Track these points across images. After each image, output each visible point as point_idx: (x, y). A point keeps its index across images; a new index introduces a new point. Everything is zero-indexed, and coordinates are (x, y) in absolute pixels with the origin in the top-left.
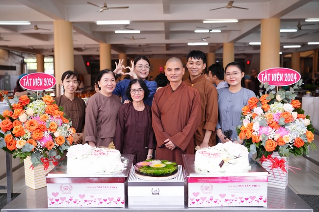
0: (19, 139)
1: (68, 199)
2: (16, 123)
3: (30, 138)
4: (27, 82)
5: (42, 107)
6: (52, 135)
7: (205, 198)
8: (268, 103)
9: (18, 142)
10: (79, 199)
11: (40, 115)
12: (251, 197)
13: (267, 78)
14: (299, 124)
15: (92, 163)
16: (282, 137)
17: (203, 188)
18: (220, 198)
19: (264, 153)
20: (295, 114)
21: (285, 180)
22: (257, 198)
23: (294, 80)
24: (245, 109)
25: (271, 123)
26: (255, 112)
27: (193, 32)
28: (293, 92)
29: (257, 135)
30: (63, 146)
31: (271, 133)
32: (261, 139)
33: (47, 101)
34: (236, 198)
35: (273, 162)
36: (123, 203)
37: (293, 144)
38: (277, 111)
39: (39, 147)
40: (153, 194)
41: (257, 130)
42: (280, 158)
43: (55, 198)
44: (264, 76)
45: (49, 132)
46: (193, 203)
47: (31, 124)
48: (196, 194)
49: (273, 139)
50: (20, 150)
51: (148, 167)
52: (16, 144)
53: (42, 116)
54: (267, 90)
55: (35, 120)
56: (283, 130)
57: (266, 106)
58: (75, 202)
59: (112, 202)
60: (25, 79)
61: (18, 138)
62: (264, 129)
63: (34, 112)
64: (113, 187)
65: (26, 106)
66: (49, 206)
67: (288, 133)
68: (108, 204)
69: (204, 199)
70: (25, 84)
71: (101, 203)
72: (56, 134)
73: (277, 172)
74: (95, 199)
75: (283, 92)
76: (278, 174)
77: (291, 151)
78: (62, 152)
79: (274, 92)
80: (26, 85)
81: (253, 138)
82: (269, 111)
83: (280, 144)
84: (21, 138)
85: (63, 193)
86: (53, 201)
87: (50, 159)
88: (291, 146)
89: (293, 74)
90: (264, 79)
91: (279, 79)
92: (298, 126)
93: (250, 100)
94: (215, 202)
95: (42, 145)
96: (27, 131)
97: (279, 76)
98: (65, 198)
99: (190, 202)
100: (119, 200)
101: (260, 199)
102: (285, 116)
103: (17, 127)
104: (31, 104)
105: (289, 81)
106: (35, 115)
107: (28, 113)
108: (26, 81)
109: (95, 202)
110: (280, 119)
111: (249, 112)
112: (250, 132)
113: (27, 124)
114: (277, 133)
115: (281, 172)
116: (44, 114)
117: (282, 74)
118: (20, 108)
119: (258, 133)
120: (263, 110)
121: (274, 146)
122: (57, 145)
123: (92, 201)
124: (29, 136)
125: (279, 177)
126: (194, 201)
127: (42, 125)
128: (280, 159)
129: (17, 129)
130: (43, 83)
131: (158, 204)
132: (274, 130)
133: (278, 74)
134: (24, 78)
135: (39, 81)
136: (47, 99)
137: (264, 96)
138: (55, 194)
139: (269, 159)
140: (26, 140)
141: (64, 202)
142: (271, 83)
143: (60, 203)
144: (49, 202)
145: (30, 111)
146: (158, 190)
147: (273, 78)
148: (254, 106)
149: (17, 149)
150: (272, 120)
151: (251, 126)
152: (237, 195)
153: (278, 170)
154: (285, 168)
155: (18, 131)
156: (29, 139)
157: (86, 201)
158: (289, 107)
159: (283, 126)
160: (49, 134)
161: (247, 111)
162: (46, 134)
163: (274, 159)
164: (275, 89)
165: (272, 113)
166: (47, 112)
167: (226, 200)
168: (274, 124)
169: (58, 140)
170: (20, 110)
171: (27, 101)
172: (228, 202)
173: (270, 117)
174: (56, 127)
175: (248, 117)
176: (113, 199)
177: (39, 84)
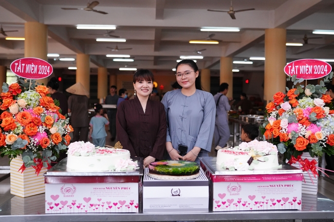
0: (9, 133)
1: (70, 203)
2: (5, 115)
3: (22, 133)
4: (19, 68)
5: (37, 98)
6: (47, 132)
7: (232, 200)
8: (296, 98)
9: (7, 137)
10: (84, 203)
11: (33, 107)
12: (283, 199)
13: (294, 71)
14: (331, 120)
15: (99, 160)
16: (313, 134)
17: (230, 188)
18: (249, 201)
19: (293, 154)
20: (327, 110)
21: (316, 185)
22: (291, 200)
23: (325, 72)
24: (270, 106)
25: (301, 118)
26: (282, 108)
27: (187, 43)
28: (324, 85)
29: (285, 132)
30: (60, 145)
31: (302, 130)
32: (290, 137)
33: (41, 92)
34: (267, 200)
35: (302, 164)
36: (136, 207)
37: (326, 141)
38: (307, 106)
39: (32, 145)
40: (173, 195)
41: (286, 127)
42: (310, 159)
43: (54, 202)
44: (291, 68)
45: (44, 128)
46: (219, 206)
47: (24, 116)
48: (222, 196)
49: (304, 136)
50: (9, 146)
51: (165, 166)
52: (5, 139)
53: (36, 109)
54: (295, 84)
55: (29, 113)
56: (315, 126)
57: (294, 101)
58: (78, 207)
59: (124, 206)
60: (16, 64)
61: (7, 132)
62: (293, 126)
63: (27, 103)
64: (125, 188)
65: (17, 96)
66: (47, 212)
67: (320, 130)
68: (119, 208)
69: (230, 201)
70: (17, 69)
71: (110, 207)
72: (53, 130)
73: (308, 175)
74: (103, 203)
75: (313, 85)
76: (309, 178)
77: (324, 150)
78: (58, 152)
79: (303, 87)
80: (18, 71)
81: (281, 136)
82: (298, 107)
83: (311, 141)
84: (11, 133)
85: (64, 196)
86: (51, 206)
87: (44, 160)
88: (324, 144)
89: (323, 66)
90: (291, 71)
91: (308, 71)
92: (331, 122)
93: (275, 96)
94: (244, 205)
95: (35, 142)
96: (19, 125)
97: (308, 69)
98: (66, 202)
99: (215, 205)
100: (131, 204)
101: (293, 200)
102: (316, 110)
103: (7, 118)
104: (22, 94)
105: (319, 73)
106: (28, 107)
107: (20, 104)
108: (18, 66)
109: (103, 206)
110: (311, 114)
111: (274, 109)
112: (277, 130)
113: (19, 117)
114: (307, 130)
115: (312, 175)
116: (38, 107)
117: (312, 66)
118: (10, 97)
119: (287, 131)
120: (292, 106)
121: (305, 145)
122: (53, 143)
123: (99, 205)
124: (21, 130)
125: (310, 181)
126: (220, 203)
127: (37, 119)
128: (310, 161)
129: (7, 121)
130: (38, 71)
131: (178, 207)
132: (305, 126)
133: (307, 66)
134: (16, 62)
135: (33, 68)
136: (41, 89)
137: (292, 90)
138: (55, 197)
139: (298, 161)
140: (18, 134)
141: (66, 206)
142: (299, 76)
143: (60, 209)
144: (47, 207)
145: (22, 101)
146: (178, 191)
147: (301, 70)
148: (280, 102)
149: (7, 145)
150: (302, 116)
151: (278, 123)
152: (268, 197)
153: (308, 173)
154: (317, 170)
155: (8, 124)
156: (20, 134)
157: (92, 205)
158: (319, 102)
159: (314, 122)
160: (44, 130)
161: (272, 107)
162: (41, 129)
163: (303, 161)
164: (304, 83)
165: (301, 109)
166: (42, 104)
167: (256, 203)
168: (304, 119)
169: (54, 138)
170: (11, 100)
171: (18, 90)
172: (258, 205)
173: (300, 112)
174: (52, 122)
175: (274, 114)
176: (124, 202)
177: (33, 71)
